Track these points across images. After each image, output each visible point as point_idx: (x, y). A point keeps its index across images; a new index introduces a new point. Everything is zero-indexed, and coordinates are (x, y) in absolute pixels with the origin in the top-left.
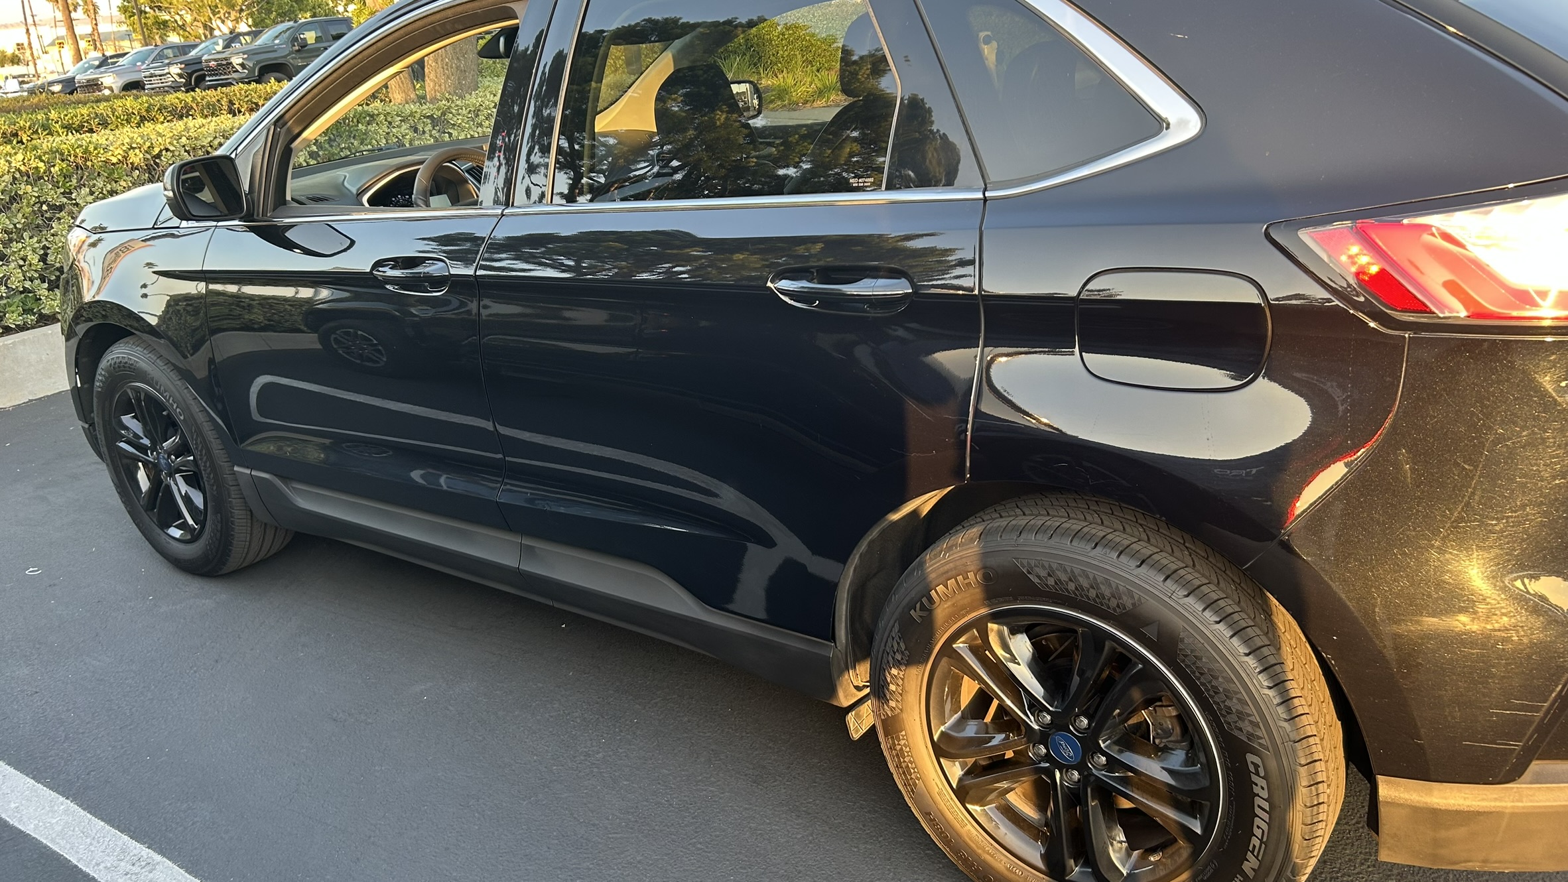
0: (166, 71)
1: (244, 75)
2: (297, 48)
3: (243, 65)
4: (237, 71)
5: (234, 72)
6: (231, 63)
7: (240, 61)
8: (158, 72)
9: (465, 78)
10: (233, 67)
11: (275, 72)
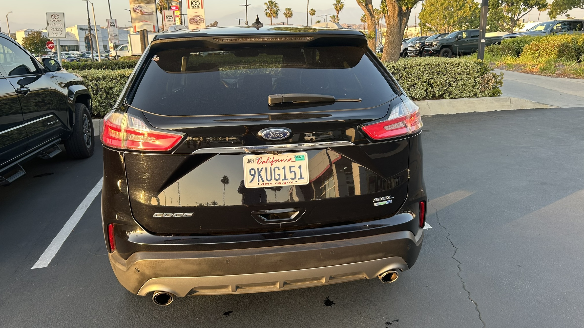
0: (415, 45)
1: (436, 48)
2: (457, 40)
3: (436, 45)
4: (434, 47)
5: (433, 47)
6: (433, 44)
7: (436, 43)
8: (412, 45)
9: (393, 57)
10: (433, 45)
11: (445, 48)
